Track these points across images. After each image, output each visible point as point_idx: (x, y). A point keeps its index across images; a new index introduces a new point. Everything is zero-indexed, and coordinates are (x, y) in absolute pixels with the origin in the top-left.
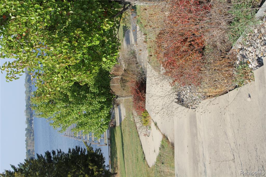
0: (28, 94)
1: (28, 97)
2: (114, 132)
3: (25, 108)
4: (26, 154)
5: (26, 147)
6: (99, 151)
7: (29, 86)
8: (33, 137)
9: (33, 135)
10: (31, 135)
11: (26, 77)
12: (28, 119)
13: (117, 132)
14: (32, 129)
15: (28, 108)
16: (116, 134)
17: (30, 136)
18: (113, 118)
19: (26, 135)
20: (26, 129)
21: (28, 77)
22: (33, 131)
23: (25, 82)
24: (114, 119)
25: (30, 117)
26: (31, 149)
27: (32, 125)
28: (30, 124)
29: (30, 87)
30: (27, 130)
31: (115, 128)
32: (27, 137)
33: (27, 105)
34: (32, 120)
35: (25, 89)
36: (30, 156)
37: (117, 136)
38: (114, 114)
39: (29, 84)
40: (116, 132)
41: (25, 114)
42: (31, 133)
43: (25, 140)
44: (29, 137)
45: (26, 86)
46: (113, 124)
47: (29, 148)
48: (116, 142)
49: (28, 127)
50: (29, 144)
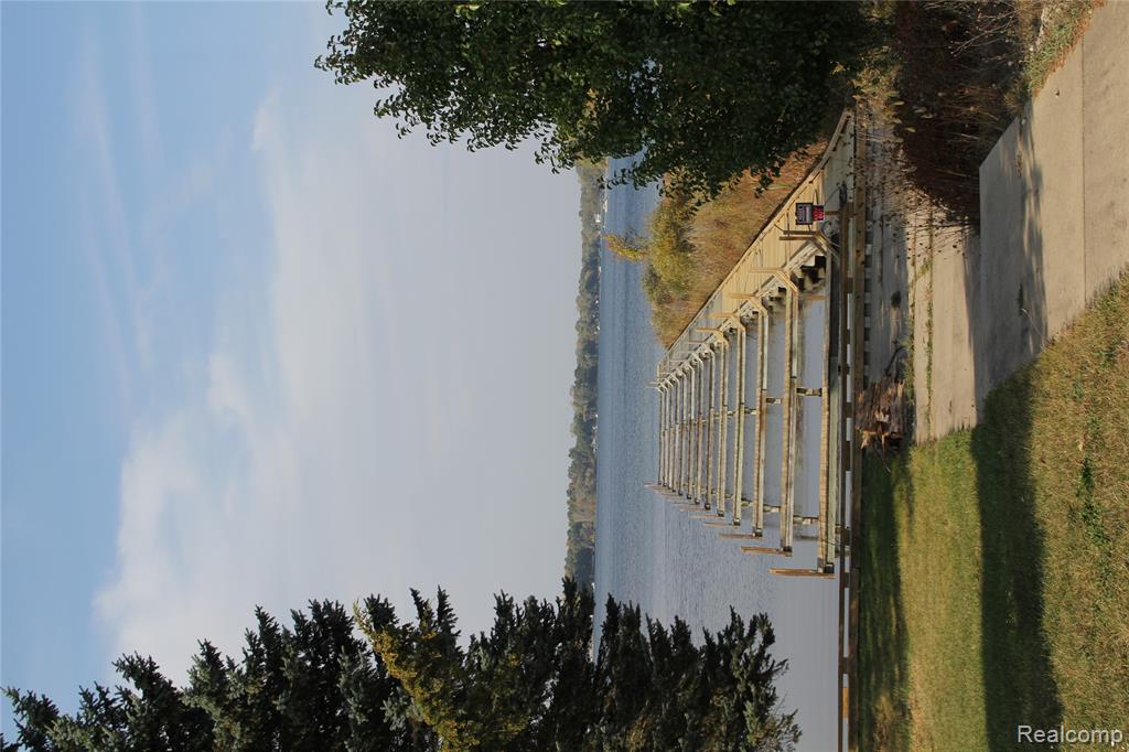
0: (585, 333)
1: (584, 341)
2: (889, 490)
3: (573, 379)
4: (567, 537)
5: (570, 514)
6: (759, 637)
7: (588, 305)
8: (592, 482)
9: (594, 475)
10: (588, 474)
11: (584, 271)
12: (579, 418)
13: (919, 497)
14: (592, 455)
15: (581, 381)
16: (911, 512)
17: (584, 477)
18: (887, 372)
19: (572, 470)
20: (573, 453)
21: (588, 274)
22: (592, 461)
23: (577, 291)
24: (898, 378)
25: (588, 412)
26: (585, 522)
27: (592, 441)
28: (584, 435)
29: (594, 307)
30: (573, 457)
31: (905, 459)
32: (575, 479)
33: (579, 368)
34: (592, 422)
35: (577, 316)
36: (578, 547)
37: (919, 528)
38: (898, 335)
39: (589, 296)
40: (911, 488)
41: (572, 399)
42: (588, 465)
43: (568, 488)
44: (578, 481)
45: (579, 306)
46: (885, 426)
47: (578, 518)
48: (905, 577)
49: (577, 446)
50: (578, 505)
